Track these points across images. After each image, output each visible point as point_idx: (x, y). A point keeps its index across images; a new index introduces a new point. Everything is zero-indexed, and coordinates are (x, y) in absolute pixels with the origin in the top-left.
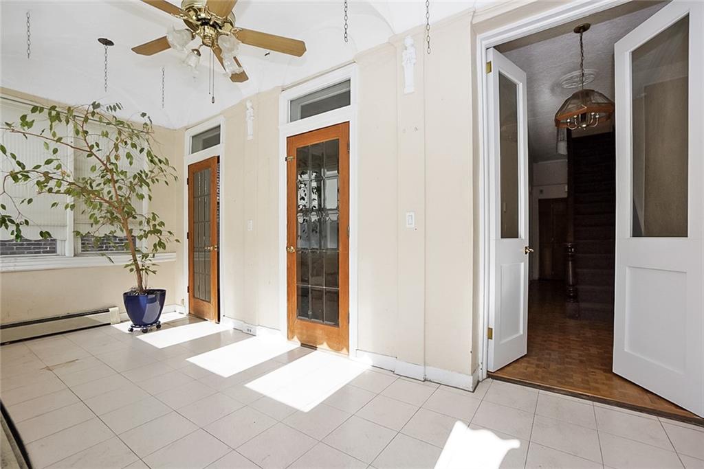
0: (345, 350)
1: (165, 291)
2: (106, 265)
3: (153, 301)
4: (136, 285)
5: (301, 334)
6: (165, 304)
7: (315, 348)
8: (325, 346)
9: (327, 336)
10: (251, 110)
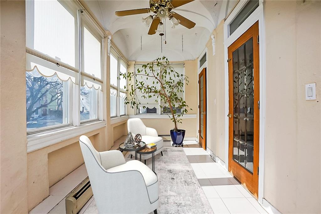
0: (256, 195)
1: (185, 131)
2: (168, 118)
3: (179, 134)
4: (174, 127)
5: (233, 169)
6: (185, 137)
7: (240, 183)
8: (245, 184)
9: (246, 177)
10: (213, 39)
